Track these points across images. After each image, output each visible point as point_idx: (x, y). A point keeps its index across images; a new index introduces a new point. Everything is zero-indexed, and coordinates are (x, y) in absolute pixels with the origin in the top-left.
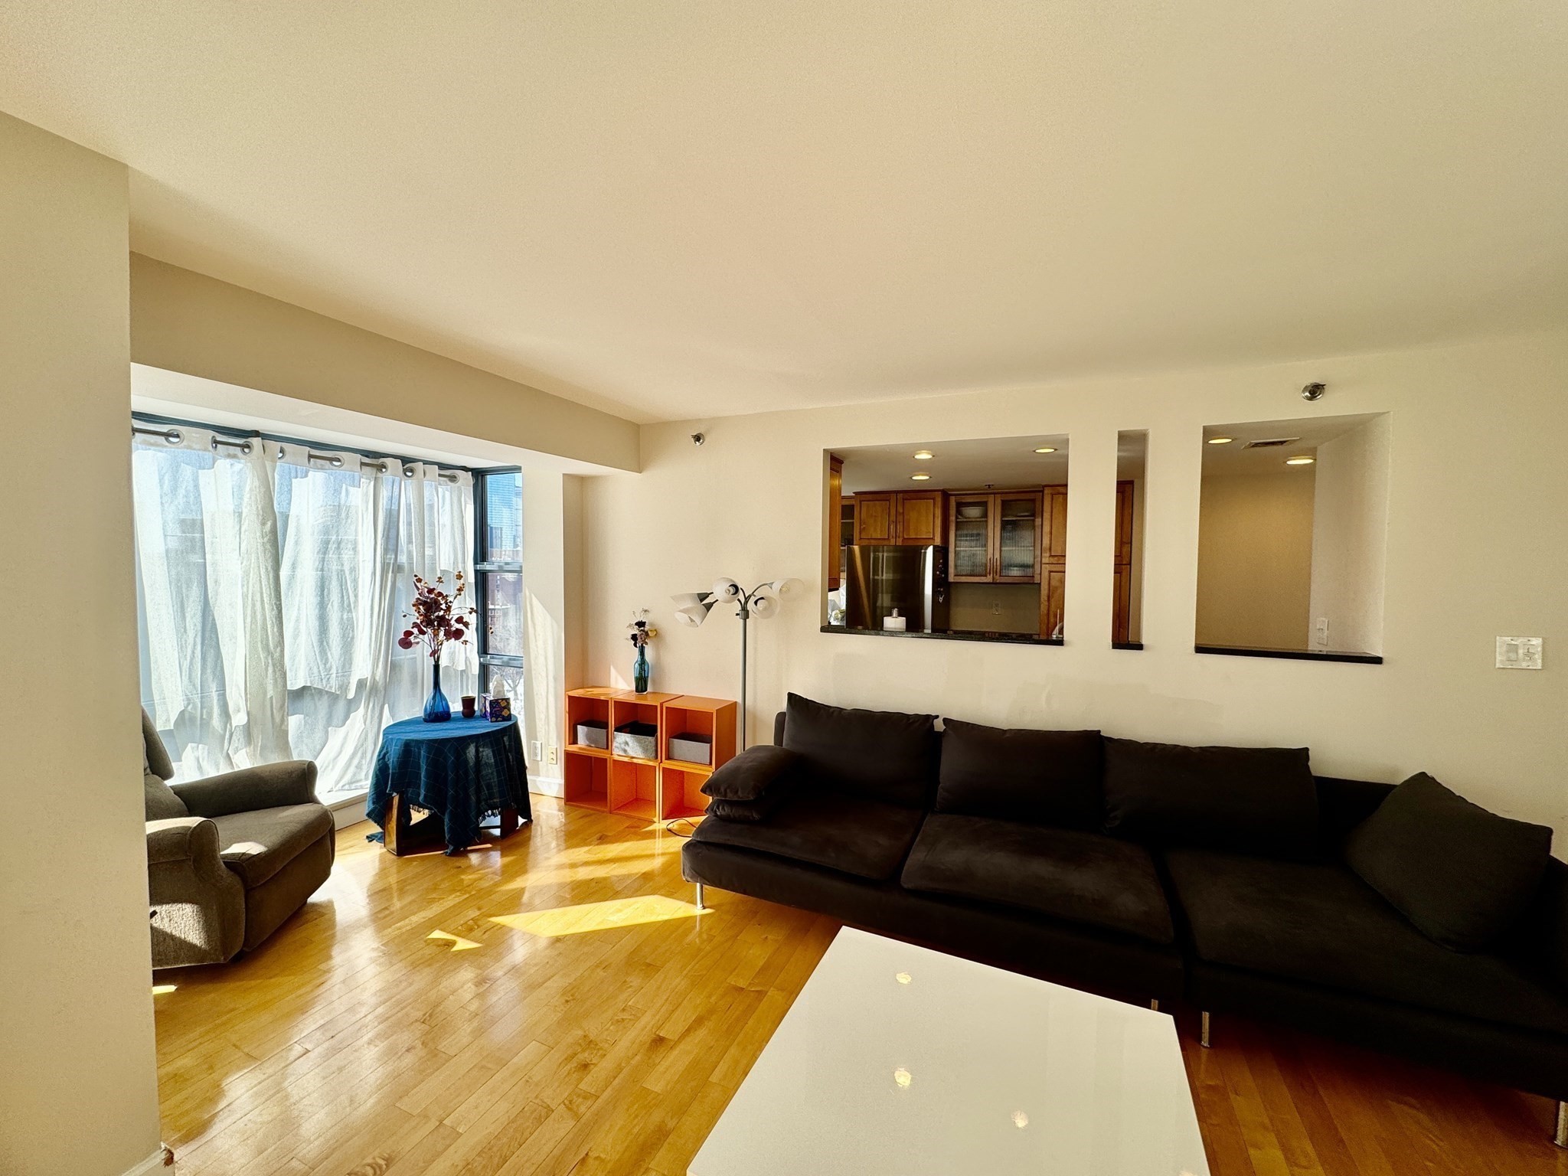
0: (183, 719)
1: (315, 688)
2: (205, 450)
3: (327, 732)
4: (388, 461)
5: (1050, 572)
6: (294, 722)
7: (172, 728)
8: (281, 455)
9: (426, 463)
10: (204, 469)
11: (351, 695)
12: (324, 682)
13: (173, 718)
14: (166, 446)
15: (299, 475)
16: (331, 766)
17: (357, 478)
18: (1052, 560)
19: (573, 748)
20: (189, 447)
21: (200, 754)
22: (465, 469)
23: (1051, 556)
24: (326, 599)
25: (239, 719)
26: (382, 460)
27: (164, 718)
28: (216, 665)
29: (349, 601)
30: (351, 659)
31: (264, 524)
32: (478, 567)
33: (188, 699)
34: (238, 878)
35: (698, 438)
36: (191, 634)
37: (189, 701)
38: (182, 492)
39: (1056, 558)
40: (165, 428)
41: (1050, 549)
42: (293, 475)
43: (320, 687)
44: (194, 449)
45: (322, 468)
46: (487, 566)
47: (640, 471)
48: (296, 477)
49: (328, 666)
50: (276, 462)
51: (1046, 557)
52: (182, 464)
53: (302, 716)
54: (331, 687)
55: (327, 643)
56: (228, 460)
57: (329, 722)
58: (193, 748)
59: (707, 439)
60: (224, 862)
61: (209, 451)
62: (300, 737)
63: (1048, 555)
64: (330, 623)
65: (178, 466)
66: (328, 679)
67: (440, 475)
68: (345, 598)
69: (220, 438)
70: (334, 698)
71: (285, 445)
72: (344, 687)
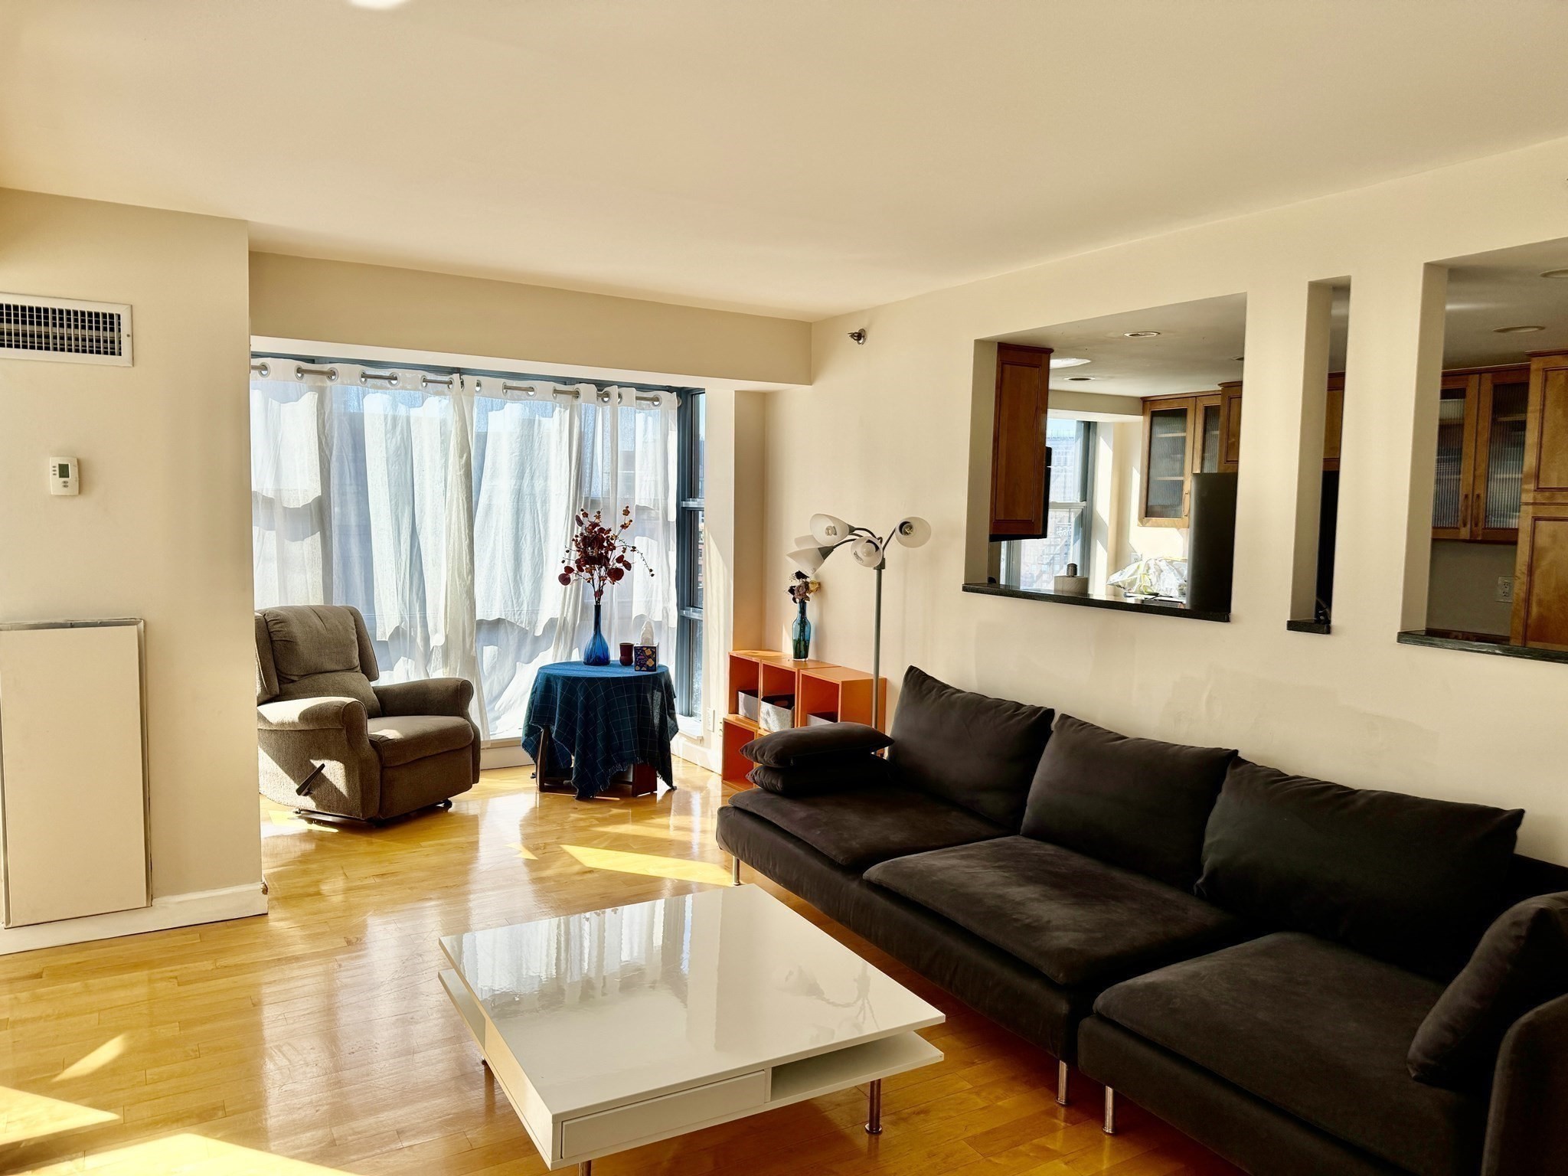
0: (397, 633)
1: (508, 621)
2: (415, 390)
3: (515, 666)
4: (582, 387)
5: (1536, 519)
6: (489, 653)
7: (387, 640)
8: (478, 389)
9: (621, 385)
10: (414, 407)
11: (539, 632)
12: (516, 617)
13: (389, 632)
14: (388, 389)
15: (495, 408)
16: (519, 702)
17: (549, 407)
18: (1540, 498)
19: (732, 718)
20: (403, 388)
21: (409, 667)
22: (670, 389)
23: (1538, 489)
24: (520, 533)
25: (437, 640)
26: (578, 386)
27: (382, 630)
28: (419, 587)
29: (540, 537)
30: (540, 596)
31: (461, 457)
32: (684, 504)
33: (402, 618)
34: (375, 753)
35: (859, 336)
36: (404, 557)
37: (402, 619)
38: (399, 429)
39: (1547, 494)
40: (386, 373)
41: (1537, 477)
42: (489, 407)
43: (513, 621)
44: (407, 390)
45: (519, 399)
46: (692, 504)
47: (810, 383)
48: (492, 410)
49: (521, 600)
50: (473, 396)
51: (1528, 491)
52: (399, 404)
53: (496, 648)
54: (522, 622)
55: (520, 577)
56: (437, 397)
57: (517, 659)
58: (404, 662)
59: (869, 336)
60: (370, 740)
61: (419, 390)
62: (493, 668)
63: (1532, 486)
64: (523, 557)
65: (396, 406)
66: (520, 614)
67: (638, 398)
68: (537, 533)
69: (431, 376)
70: (523, 633)
71: (481, 378)
72: (533, 623)
